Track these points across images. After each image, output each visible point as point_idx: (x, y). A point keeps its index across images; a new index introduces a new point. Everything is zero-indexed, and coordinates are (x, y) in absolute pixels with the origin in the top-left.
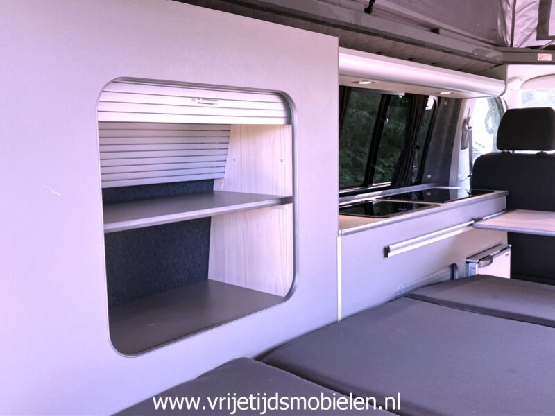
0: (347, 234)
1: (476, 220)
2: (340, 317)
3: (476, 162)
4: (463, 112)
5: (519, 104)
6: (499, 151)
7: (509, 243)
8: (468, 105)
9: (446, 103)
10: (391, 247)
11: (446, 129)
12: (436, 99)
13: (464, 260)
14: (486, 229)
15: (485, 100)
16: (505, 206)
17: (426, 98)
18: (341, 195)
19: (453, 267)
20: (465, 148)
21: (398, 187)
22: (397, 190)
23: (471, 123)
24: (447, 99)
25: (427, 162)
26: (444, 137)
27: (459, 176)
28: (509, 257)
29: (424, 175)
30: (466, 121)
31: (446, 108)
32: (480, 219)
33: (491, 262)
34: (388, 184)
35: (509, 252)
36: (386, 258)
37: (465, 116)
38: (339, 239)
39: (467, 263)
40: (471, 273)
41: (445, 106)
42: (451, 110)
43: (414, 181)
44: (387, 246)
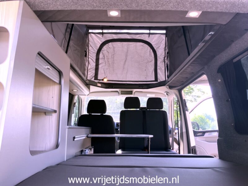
2: (66, 160)
4: (74, 100)
6: (88, 114)
8: (75, 97)
10: (76, 137)
16: (91, 132)
19: (82, 151)
30: (75, 103)
35: (93, 149)
38: (67, 129)
39: (85, 150)
40: (87, 153)
44: (74, 136)
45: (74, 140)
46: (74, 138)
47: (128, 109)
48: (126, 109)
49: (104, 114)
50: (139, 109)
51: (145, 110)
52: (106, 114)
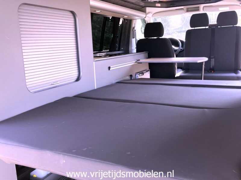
0: (96, 61)
1: (138, 60)
2: (96, 88)
3: (138, 42)
4: (132, 25)
5: (152, 21)
6: (145, 38)
7: (149, 69)
8: (134, 22)
9: (126, 21)
10: (111, 67)
11: (127, 31)
12: (123, 19)
13: (135, 74)
14: (141, 63)
15: (140, 20)
16: (147, 57)
17: (119, 19)
18: (94, 53)
19: (131, 76)
20: (134, 38)
21: (112, 52)
22: (111, 52)
23: (135, 29)
24: (127, 20)
25: (121, 43)
26: (127, 34)
27: (132, 48)
28: (149, 74)
29: (121, 48)
30: (134, 28)
31: (127, 23)
32: (139, 60)
33: (143, 75)
34: (108, 50)
35: (149, 72)
36: (109, 71)
37: (133, 26)
38: (94, 62)
39: (136, 75)
40: (137, 78)
41: (126, 22)
42: (128, 24)
43: (117, 50)
44: (109, 66)
45: (109, 70)
46: (109, 68)
47: (196, 28)
48: (193, 28)
49: (160, 38)
50: (207, 27)
51: (215, 27)
52: (163, 37)
